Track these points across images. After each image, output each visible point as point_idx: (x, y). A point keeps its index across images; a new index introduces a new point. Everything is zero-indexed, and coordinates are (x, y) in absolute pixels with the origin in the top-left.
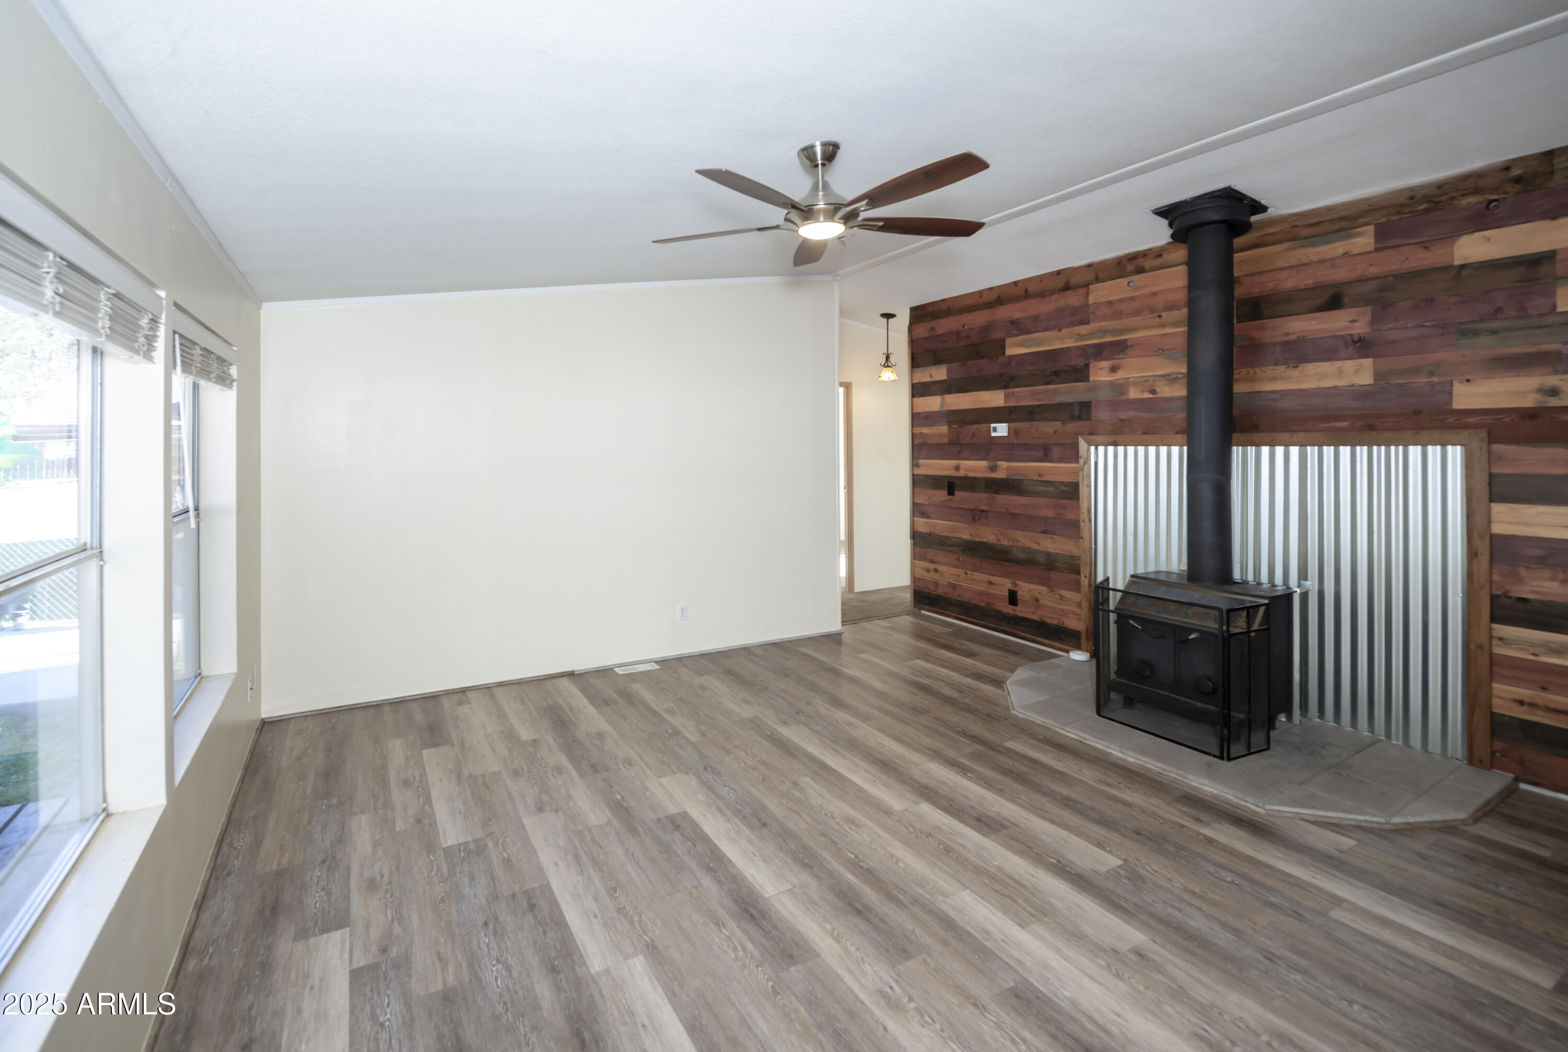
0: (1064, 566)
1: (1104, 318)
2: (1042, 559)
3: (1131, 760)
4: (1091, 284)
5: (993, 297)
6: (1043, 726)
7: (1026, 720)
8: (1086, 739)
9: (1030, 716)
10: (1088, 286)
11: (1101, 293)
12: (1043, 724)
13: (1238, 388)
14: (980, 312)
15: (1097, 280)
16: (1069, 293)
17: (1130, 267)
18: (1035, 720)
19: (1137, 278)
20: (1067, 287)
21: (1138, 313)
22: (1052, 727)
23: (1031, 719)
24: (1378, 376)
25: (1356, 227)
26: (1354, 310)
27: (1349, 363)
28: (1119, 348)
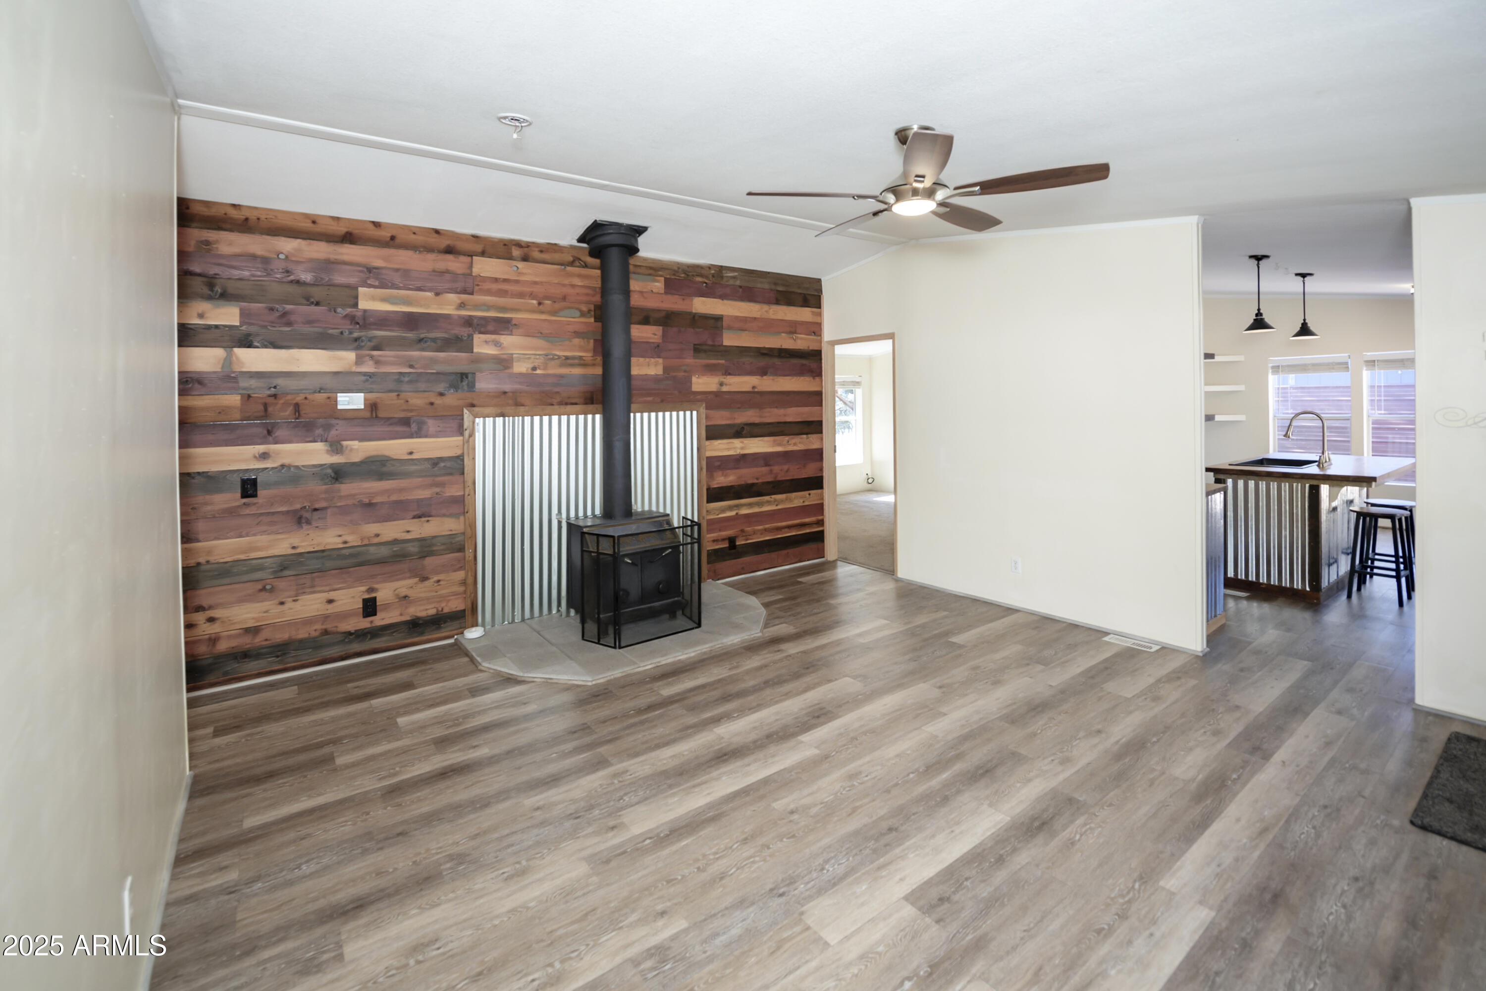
0: (442, 547)
1: (489, 292)
2: (412, 548)
3: (693, 654)
4: (476, 256)
5: (342, 229)
6: (625, 676)
7: (608, 681)
8: (659, 662)
9: (610, 676)
10: (472, 256)
11: (485, 267)
12: (624, 674)
13: (599, 371)
14: (312, 242)
15: (483, 254)
16: (450, 257)
17: (516, 252)
18: (616, 676)
19: (521, 265)
20: (449, 251)
21: (521, 295)
22: (632, 672)
23: (612, 677)
24: (665, 369)
25: (657, 276)
26: (654, 328)
27: (653, 360)
28: (503, 325)
